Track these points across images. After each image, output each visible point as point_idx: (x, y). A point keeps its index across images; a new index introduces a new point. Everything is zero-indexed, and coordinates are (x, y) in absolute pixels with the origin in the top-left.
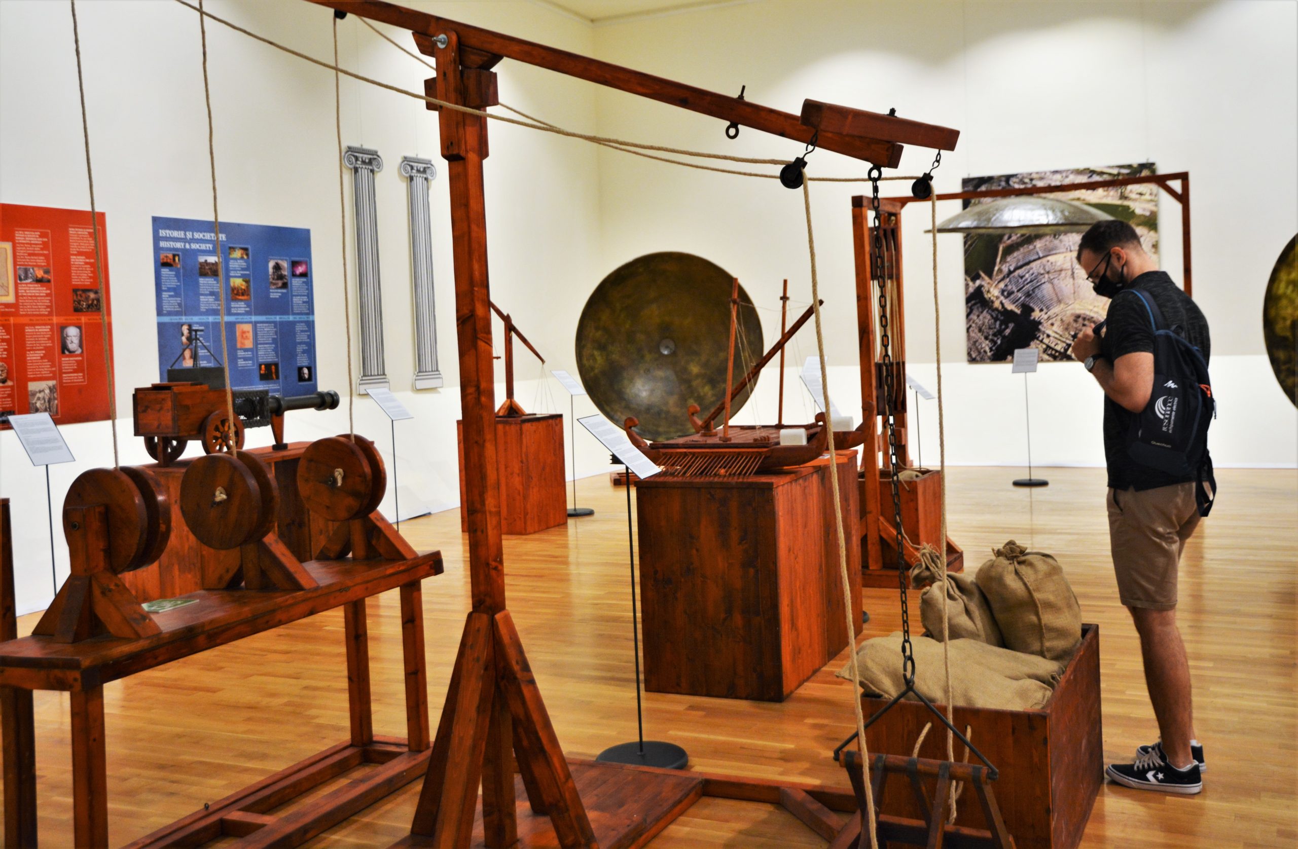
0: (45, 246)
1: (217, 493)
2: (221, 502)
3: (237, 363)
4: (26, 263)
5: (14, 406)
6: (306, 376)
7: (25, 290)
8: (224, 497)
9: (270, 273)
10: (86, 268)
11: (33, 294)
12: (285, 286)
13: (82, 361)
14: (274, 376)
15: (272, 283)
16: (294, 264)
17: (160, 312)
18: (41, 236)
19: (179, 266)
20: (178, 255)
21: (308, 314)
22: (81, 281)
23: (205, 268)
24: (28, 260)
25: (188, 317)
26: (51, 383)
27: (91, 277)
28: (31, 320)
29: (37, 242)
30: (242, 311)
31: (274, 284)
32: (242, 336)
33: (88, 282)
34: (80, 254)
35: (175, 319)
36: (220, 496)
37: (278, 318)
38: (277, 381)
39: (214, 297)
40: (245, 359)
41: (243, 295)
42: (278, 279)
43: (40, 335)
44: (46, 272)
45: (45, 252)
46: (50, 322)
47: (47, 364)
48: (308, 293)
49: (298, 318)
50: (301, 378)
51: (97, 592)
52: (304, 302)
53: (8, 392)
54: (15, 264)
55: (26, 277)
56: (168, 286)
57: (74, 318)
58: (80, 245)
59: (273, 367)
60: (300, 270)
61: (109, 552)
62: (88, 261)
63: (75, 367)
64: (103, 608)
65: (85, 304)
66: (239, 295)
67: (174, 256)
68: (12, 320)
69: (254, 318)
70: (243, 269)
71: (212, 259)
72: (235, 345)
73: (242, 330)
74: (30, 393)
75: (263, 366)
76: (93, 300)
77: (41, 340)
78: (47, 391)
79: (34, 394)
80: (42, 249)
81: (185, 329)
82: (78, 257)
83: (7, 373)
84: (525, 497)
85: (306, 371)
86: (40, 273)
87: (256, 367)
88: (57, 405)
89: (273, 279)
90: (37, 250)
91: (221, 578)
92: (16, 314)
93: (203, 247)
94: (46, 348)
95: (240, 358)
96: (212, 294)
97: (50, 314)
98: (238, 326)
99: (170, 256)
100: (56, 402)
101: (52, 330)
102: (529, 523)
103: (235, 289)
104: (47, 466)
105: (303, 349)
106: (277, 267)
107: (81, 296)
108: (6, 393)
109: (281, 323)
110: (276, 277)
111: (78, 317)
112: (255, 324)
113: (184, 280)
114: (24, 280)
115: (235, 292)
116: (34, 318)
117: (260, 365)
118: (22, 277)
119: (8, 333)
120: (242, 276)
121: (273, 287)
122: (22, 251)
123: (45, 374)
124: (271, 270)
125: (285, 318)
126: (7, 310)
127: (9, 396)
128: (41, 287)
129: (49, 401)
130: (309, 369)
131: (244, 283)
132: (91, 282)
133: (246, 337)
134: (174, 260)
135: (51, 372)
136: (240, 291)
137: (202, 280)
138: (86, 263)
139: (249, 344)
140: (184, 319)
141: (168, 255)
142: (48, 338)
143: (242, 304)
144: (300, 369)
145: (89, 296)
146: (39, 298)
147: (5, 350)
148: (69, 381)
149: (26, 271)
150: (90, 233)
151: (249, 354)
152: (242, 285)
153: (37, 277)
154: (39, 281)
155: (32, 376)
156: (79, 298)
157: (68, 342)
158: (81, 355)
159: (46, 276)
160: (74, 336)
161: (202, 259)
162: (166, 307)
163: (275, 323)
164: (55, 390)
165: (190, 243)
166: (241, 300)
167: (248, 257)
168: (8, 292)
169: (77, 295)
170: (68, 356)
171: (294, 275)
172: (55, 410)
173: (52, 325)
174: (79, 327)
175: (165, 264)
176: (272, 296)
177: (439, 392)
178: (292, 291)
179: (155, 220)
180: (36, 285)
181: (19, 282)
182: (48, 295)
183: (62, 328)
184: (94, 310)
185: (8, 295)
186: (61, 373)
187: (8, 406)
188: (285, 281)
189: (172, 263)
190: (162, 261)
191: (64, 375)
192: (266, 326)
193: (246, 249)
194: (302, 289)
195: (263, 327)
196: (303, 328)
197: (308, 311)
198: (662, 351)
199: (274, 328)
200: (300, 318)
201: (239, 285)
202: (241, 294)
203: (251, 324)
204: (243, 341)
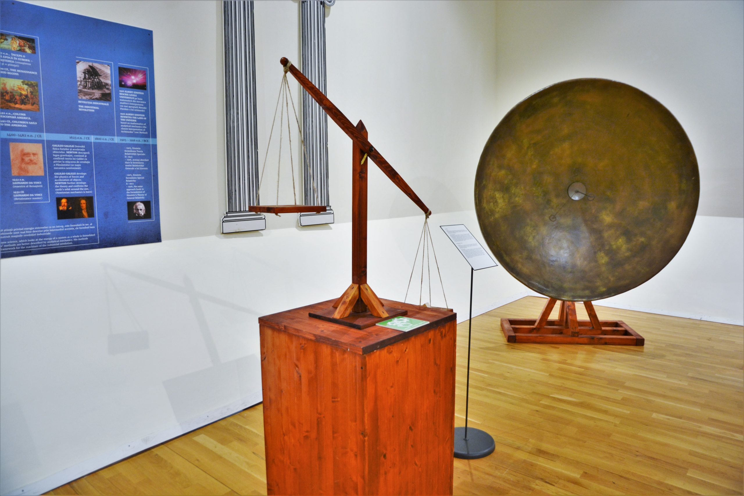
3: (11, 197)
6: (142, 213)
9: (78, 79)
12: (106, 97)
14: (85, 213)
15: (80, 91)
16: (123, 72)
21: (147, 136)
30: (23, 124)
31: (86, 94)
32: (23, 160)
37: (92, 139)
38: (91, 219)
41: (23, 102)
42: (92, 88)
48: (147, 111)
49: (128, 140)
50: (132, 216)
52: (139, 121)
59: (83, 201)
60: (133, 80)
66: (16, 103)
69: (46, 136)
70: (24, 68)
72: (9, 170)
73: (22, 151)
75: (64, 201)
85: (141, 207)
87: (50, 201)
89: (85, 87)
95: (20, 189)
98: (12, 145)
103: (7, 93)
105: (137, 180)
106: (92, 72)
109: (98, 146)
110: (89, 85)
112: (48, 146)
115: (7, 97)
117: (59, 200)
120: (23, 77)
121: (84, 98)
124: (80, 75)
125: (106, 139)
130: (147, 205)
131: (26, 87)
133: (31, 160)
136: (17, 97)
139: (36, 170)
143: (23, 115)
144: (131, 205)
151: (38, 184)
152: (22, 89)
163: (88, 146)
166: (20, 110)
167: (34, 52)
171: (122, 85)
176: (81, 108)
178: (118, 105)
188: (107, 92)
192: (70, 148)
193: (31, 41)
194: (136, 104)
195: (64, 149)
196: (137, 153)
197: (146, 133)
198: (570, 196)
199: (86, 151)
200: (132, 141)
201: (16, 89)
202: (19, 102)
203: (40, 145)
204: (23, 166)
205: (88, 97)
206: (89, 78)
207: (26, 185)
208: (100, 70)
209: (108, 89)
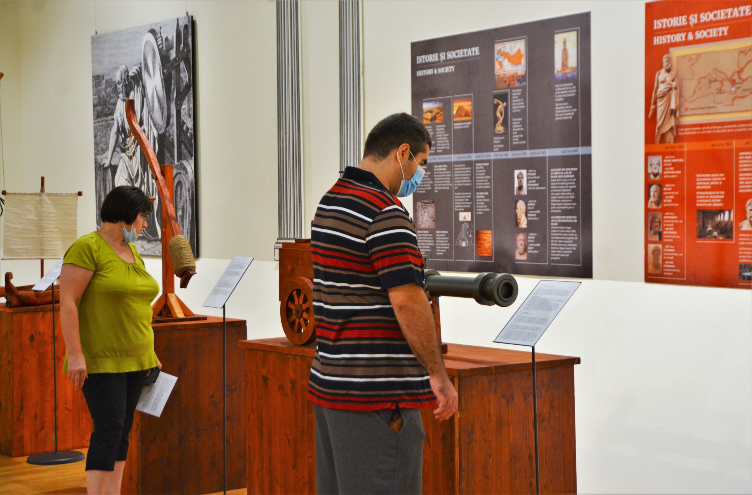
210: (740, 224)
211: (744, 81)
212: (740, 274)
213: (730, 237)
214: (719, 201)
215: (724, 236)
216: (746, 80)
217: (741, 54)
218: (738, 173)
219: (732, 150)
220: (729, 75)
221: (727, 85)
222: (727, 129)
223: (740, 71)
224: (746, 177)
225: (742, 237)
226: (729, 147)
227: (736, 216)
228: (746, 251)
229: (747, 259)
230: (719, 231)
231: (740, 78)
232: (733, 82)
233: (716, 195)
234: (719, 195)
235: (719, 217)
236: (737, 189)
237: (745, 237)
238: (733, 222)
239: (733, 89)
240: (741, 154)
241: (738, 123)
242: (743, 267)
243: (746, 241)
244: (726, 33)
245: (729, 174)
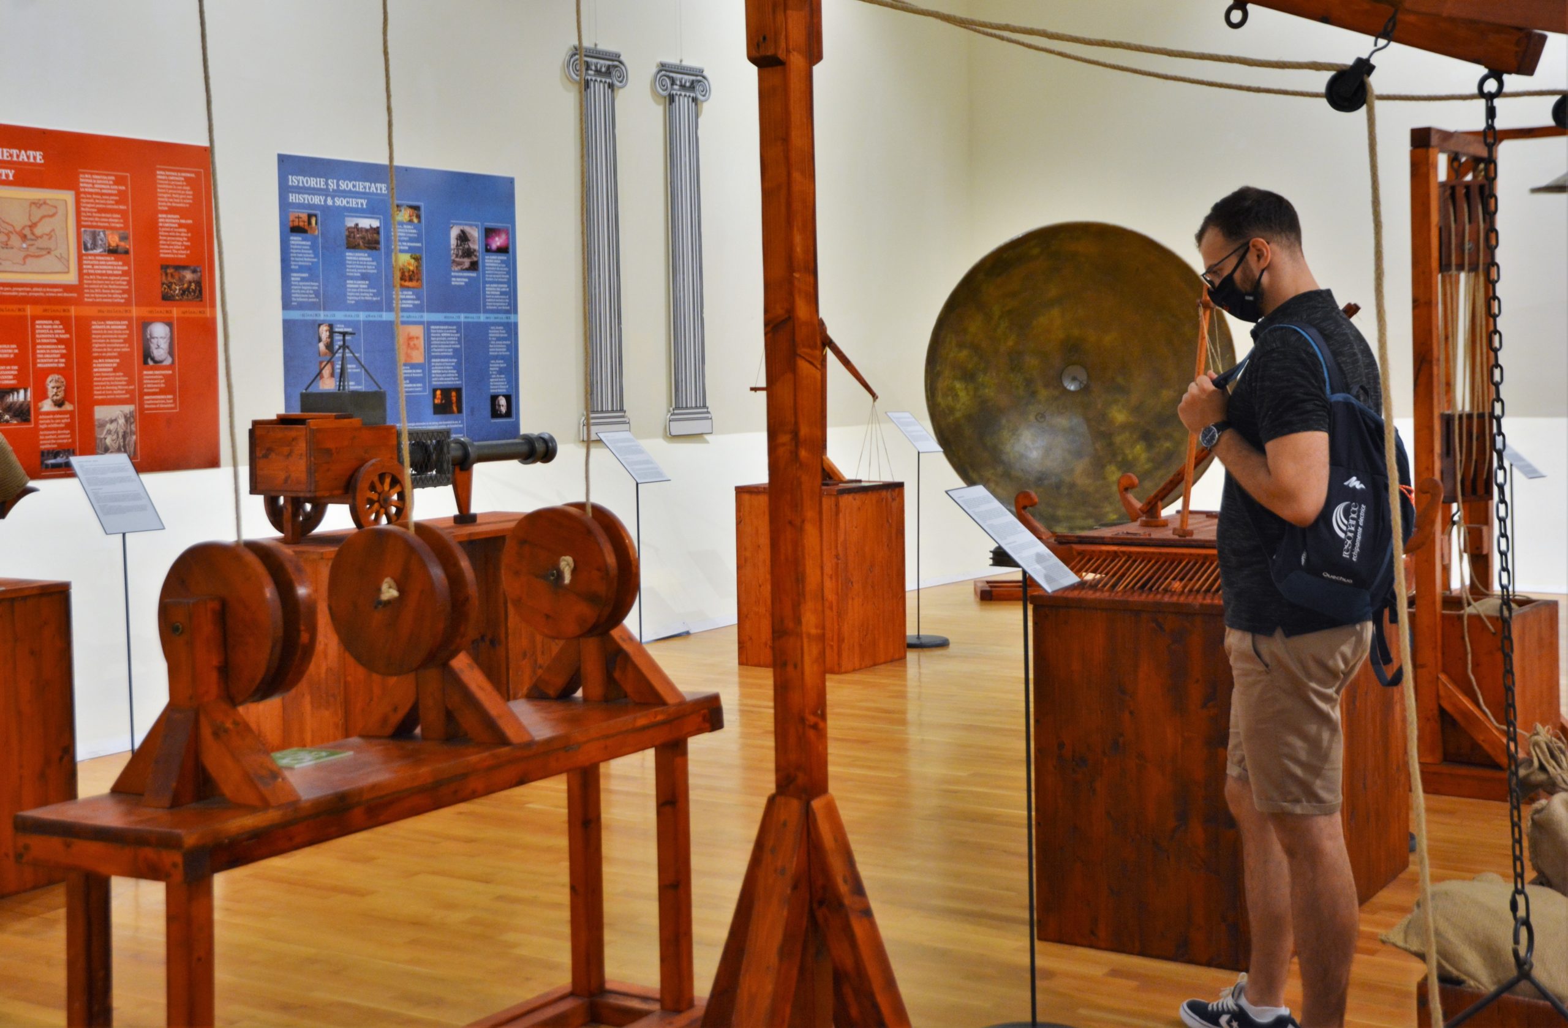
0: (122, 197)
1: (385, 587)
2: (389, 602)
4: (94, 224)
5: (74, 442)
6: (504, 410)
7: (93, 265)
8: (394, 593)
9: (452, 247)
10: (180, 233)
11: (104, 272)
12: (474, 266)
13: (172, 376)
14: (455, 409)
15: (454, 261)
16: (489, 233)
17: (287, 305)
18: (116, 183)
19: (316, 233)
20: (316, 216)
21: (508, 312)
22: (173, 254)
23: (354, 237)
24: (97, 219)
25: (329, 313)
26: (128, 409)
27: (187, 248)
28: (100, 311)
29: (110, 191)
30: (408, 305)
31: (459, 264)
32: (408, 344)
33: (183, 255)
34: (172, 210)
35: (309, 315)
36: (389, 592)
37: (462, 317)
38: (460, 415)
39: (367, 282)
40: (412, 380)
41: (411, 280)
42: (463, 256)
43: (113, 334)
44: (123, 238)
45: (122, 207)
46: (128, 315)
47: (121, 379)
48: (509, 279)
49: (492, 318)
50: (495, 413)
51: (206, 732)
52: (502, 293)
53: (66, 421)
54: (79, 225)
55: (95, 246)
56: (300, 263)
57: (161, 310)
58: (172, 198)
59: (454, 394)
60: (498, 242)
61: (225, 671)
62: (183, 221)
63: (163, 385)
64: (215, 758)
65: (177, 288)
66: (405, 281)
67: (310, 216)
68: (73, 311)
69: (427, 317)
70: (411, 240)
71: (366, 223)
73: (408, 334)
74: (96, 423)
75: (438, 392)
76: (190, 283)
77: (114, 343)
78: (122, 421)
79: (102, 425)
80: (117, 202)
81: (324, 332)
82: (169, 216)
83: (65, 391)
84: (840, 615)
85: (502, 401)
86: (114, 240)
87: (427, 393)
88: (135, 444)
89: (457, 256)
90: (110, 203)
91: (385, 720)
92: (79, 302)
93: (353, 203)
94: (121, 355)
96: (364, 277)
97: (128, 303)
99: (304, 217)
100: (134, 437)
101: (129, 327)
102: (845, 654)
103: (400, 270)
104: (124, 535)
105: (500, 367)
106: (463, 237)
107: (172, 275)
108: (63, 421)
109: (467, 325)
110: (460, 253)
111: (168, 309)
113: (323, 254)
114: (92, 249)
116: (105, 308)
117: (435, 391)
118: (89, 245)
119: (67, 330)
120: (411, 250)
121: (456, 269)
122: (89, 205)
123: (118, 394)
124: (453, 242)
125: (474, 318)
126: (65, 295)
127: (68, 426)
128: (115, 260)
129: (124, 437)
130: (508, 398)
131: (413, 261)
132: (187, 255)
133: (415, 345)
134: (310, 223)
135: (127, 392)
136: (407, 274)
137: (350, 255)
138: (181, 226)
139: (418, 357)
140: (322, 315)
141: (301, 215)
142: (124, 339)
143: (409, 294)
144: (494, 398)
145: (184, 277)
146: (112, 278)
147: (63, 356)
148: (154, 406)
149: (94, 236)
150: (187, 179)
152: (409, 264)
153: (109, 245)
154: (112, 251)
155: (100, 397)
156: (170, 279)
157: (153, 346)
158: (171, 366)
159: (122, 244)
160: (161, 338)
161: (350, 222)
162: (297, 297)
163: (458, 324)
164: (132, 420)
165: (333, 198)
166: (408, 288)
167: (420, 221)
168: (68, 268)
169: (167, 274)
170: (152, 368)
171: (488, 250)
172: (132, 449)
173: (130, 319)
174: (169, 324)
175: (296, 230)
176: (455, 282)
177: (707, 442)
178: (484, 274)
179: (283, 159)
180: (108, 258)
181: (84, 252)
182: (125, 273)
183: (144, 324)
184: (190, 297)
185: (68, 272)
186: (142, 394)
187: (65, 441)
188: (475, 259)
189: (306, 227)
190: (291, 224)
191: (146, 397)
192: (444, 329)
193: (416, 208)
194: (499, 273)
195: (440, 331)
196: (500, 333)
197: (508, 308)
198: (1065, 385)
199: (457, 333)
200: (495, 318)
201: (406, 264)
202: (407, 279)
203: (422, 326)
204: (409, 351)
205: (459, 267)
206: (461, 245)
207: (410, 373)
208: (470, 233)
209: (476, 256)
210: (40, 404)
211: (37, 237)
212: (42, 463)
213: (27, 420)
214: (11, 377)
215: (19, 419)
216: (41, 237)
217: (33, 207)
218: (34, 345)
219: (25, 317)
220: (18, 229)
221: (15, 240)
222: (18, 291)
223: (33, 226)
224: (46, 349)
225: (42, 419)
226: (21, 313)
227: (34, 395)
228: (49, 435)
229: (50, 444)
230: (11, 414)
231: (33, 234)
232: (24, 238)
233: (5, 370)
234: (11, 370)
235: (11, 397)
236: (35, 364)
237: (46, 419)
238: (30, 402)
239: (24, 246)
240: (38, 322)
241: (32, 286)
242: (46, 454)
243: (47, 424)
244: (11, 178)
245: (22, 346)
